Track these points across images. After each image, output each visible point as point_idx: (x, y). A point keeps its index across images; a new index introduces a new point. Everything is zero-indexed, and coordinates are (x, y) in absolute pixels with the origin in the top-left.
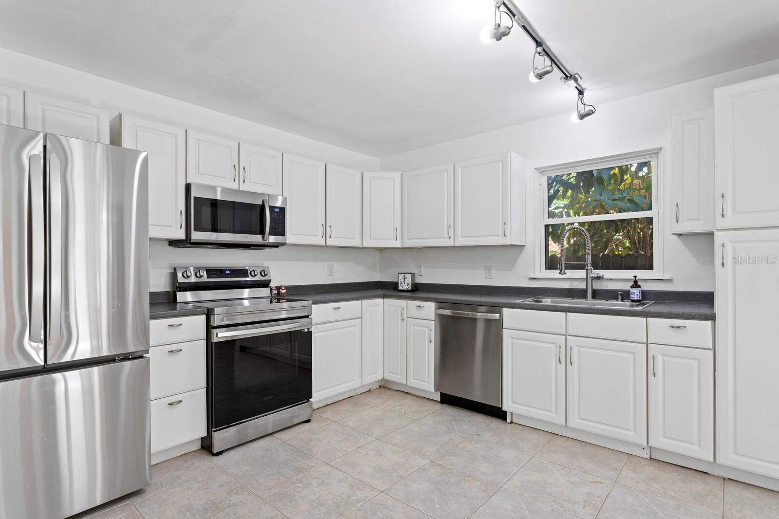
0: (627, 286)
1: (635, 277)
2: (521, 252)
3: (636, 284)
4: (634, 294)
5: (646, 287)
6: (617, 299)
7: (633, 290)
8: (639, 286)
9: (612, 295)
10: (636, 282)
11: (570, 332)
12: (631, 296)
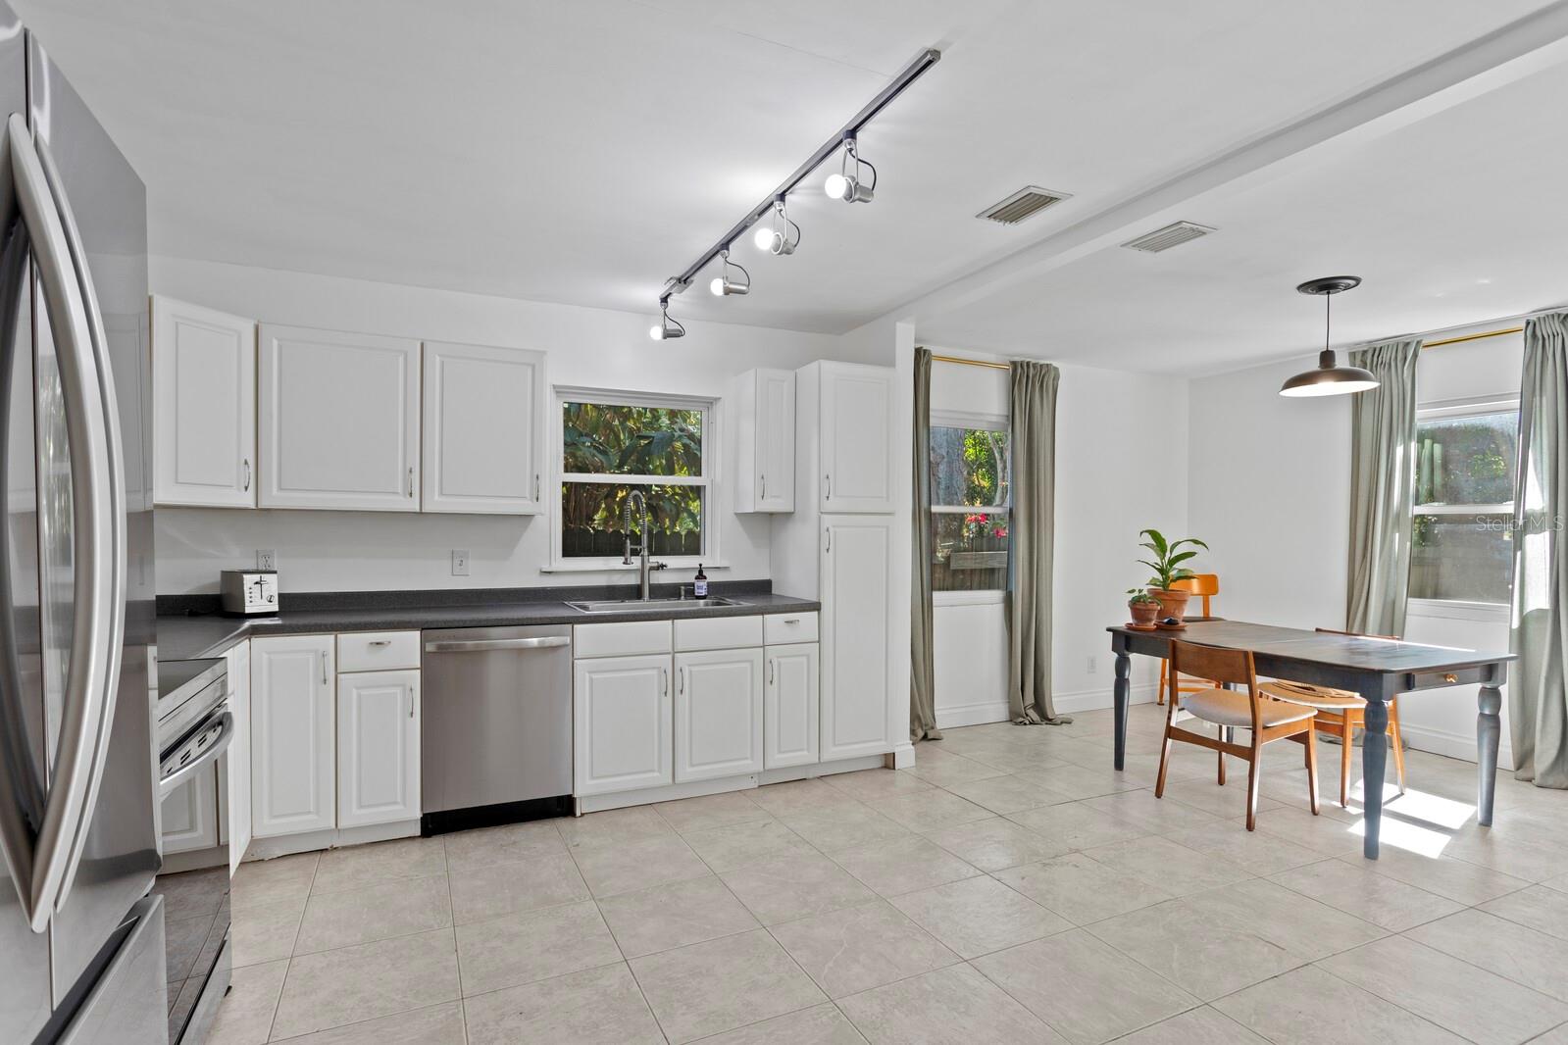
0: (690, 578)
1: (701, 565)
2: (526, 527)
3: (701, 576)
4: (700, 587)
5: (712, 577)
6: (679, 597)
7: (698, 583)
8: (705, 578)
9: (672, 591)
10: (701, 572)
11: (679, 647)
12: (696, 590)
